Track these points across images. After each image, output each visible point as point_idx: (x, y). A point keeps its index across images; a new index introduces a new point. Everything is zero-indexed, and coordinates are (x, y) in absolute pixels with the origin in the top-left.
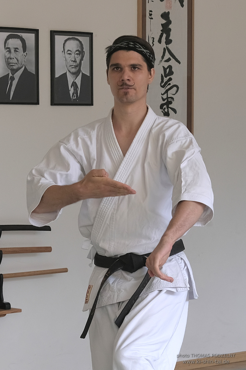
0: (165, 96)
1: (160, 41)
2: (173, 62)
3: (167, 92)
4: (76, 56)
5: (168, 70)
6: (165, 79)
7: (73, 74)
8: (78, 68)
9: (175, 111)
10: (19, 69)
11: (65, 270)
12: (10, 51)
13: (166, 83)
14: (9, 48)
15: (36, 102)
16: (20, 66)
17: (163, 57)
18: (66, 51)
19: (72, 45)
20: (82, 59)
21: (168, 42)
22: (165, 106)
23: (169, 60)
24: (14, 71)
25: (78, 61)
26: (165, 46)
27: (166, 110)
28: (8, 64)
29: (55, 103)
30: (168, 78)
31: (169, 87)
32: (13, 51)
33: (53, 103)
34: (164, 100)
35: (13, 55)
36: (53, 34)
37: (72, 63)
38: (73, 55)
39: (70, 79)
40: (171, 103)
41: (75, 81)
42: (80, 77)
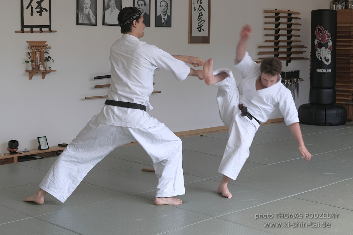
0: (199, 24)
1: (198, 3)
2: (202, 11)
3: (200, 22)
4: (165, 8)
5: (200, 14)
6: (200, 18)
7: (164, 15)
8: (166, 13)
9: (203, 30)
11: (160, 92)
12: (139, 6)
13: (200, 19)
14: (139, 4)
15: (149, 25)
16: (143, 11)
17: (199, 9)
18: (161, 6)
19: (164, 4)
20: (167, 9)
21: (201, 3)
22: (199, 28)
23: (201, 10)
25: (166, 10)
27: (200, 30)
29: (157, 26)
30: (201, 17)
31: (201, 20)
32: (140, 5)
33: (156, 26)
34: (199, 25)
35: (140, 7)
37: (163, 11)
38: (164, 7)
39: (163, 17)
40: (202, 27)
41: (165, 18)
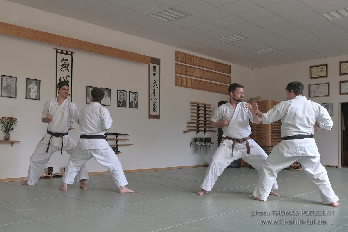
2: (156, 100)
5: (154, 102)
10: (122, 99)
11: (132, 145)
12: (120, 95)
15: (126, 107)
17: (153, 99)
18: (132, 96)
19: (134, 95)
20: (136, 98)
24: (121, 100)
26: (154, 97)
27: (154, 111)
28: (120, 98)
31: (155, 106)
33: (129, 107)
36: (130, 92)
38: (134, 97)
42: (135, 102)
